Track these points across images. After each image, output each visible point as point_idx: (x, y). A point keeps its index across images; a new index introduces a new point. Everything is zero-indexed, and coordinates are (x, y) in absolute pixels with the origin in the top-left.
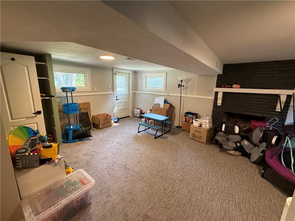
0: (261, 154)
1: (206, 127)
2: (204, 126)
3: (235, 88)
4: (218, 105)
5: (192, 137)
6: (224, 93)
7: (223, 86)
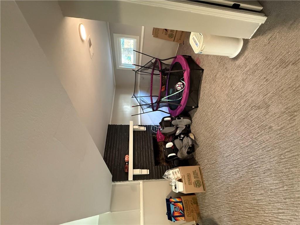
0: (182, 118)
1: (178, 172)
2: (179, 176)
3: (129, 158)
4: (148, 173)
5: (202, 187)
6: (134, 168)
7: (126, 171)
